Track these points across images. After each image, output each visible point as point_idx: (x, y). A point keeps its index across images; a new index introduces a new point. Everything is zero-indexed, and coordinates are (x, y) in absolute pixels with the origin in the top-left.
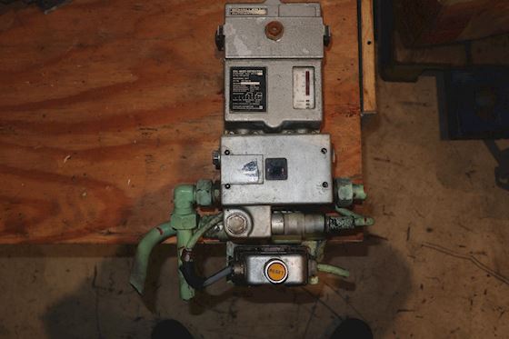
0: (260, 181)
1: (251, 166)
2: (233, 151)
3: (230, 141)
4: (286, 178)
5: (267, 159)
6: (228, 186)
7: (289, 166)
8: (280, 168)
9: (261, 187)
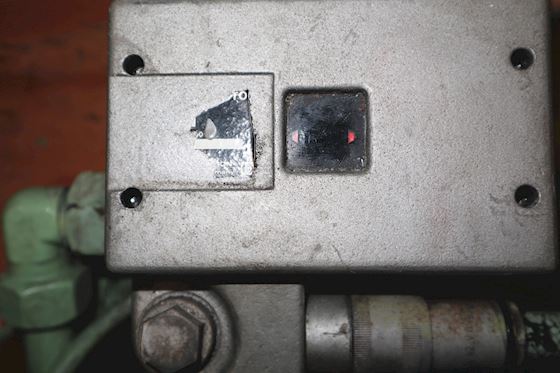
0: (262, 178)
1: (224, 117)
2: (155, 60)
3: (147, 20)
4: (365, 168)
5: (289, 93)
6: (133, 196)
7: (375, 119)
8: (342, 127)
9: (262, 202)
